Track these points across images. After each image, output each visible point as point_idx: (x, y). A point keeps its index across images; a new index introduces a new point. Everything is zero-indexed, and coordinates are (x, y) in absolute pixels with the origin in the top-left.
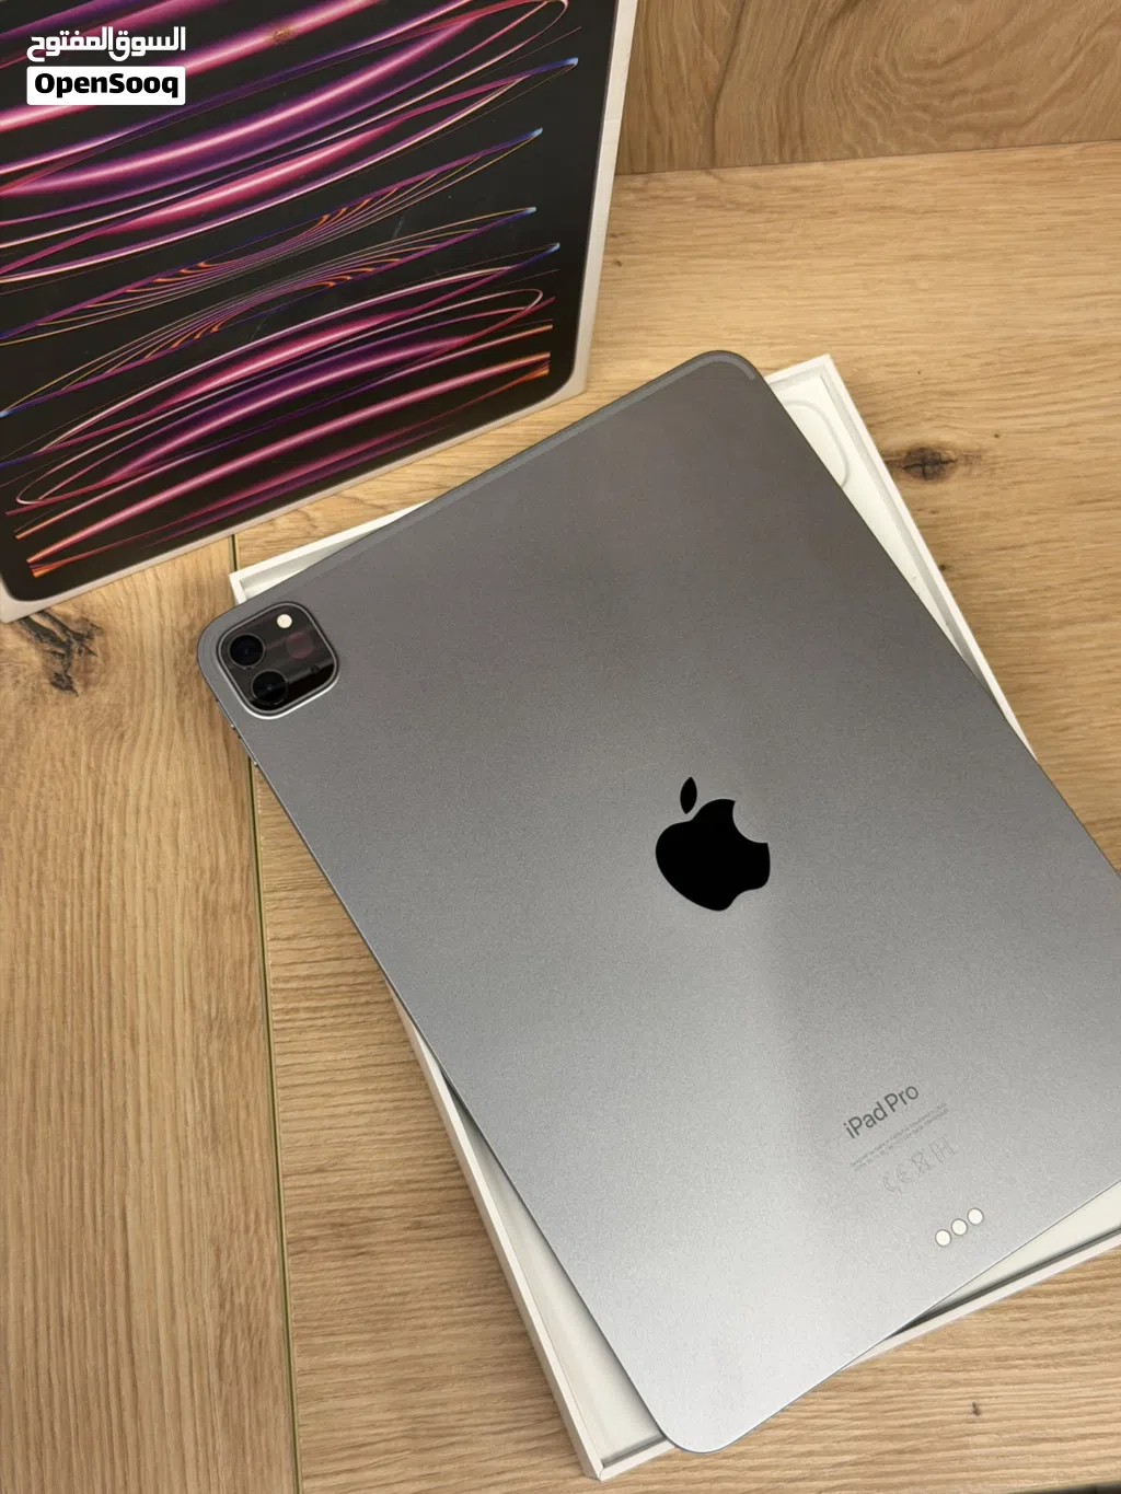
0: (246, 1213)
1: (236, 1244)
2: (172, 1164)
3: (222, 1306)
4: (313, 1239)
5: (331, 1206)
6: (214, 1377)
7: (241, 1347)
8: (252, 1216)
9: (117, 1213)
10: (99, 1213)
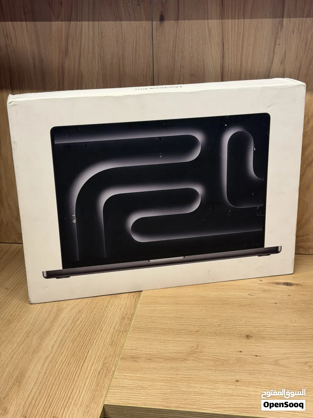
0: (114, 354)
1: (110, 358)
2: (101, 346)
3: (103, 365)
4: (126, 358)
5: (132, 354)
6: (97, 375)
7: (104, 372)
8: (115, 355)
9: (87, 351)
10: (84, 350)
